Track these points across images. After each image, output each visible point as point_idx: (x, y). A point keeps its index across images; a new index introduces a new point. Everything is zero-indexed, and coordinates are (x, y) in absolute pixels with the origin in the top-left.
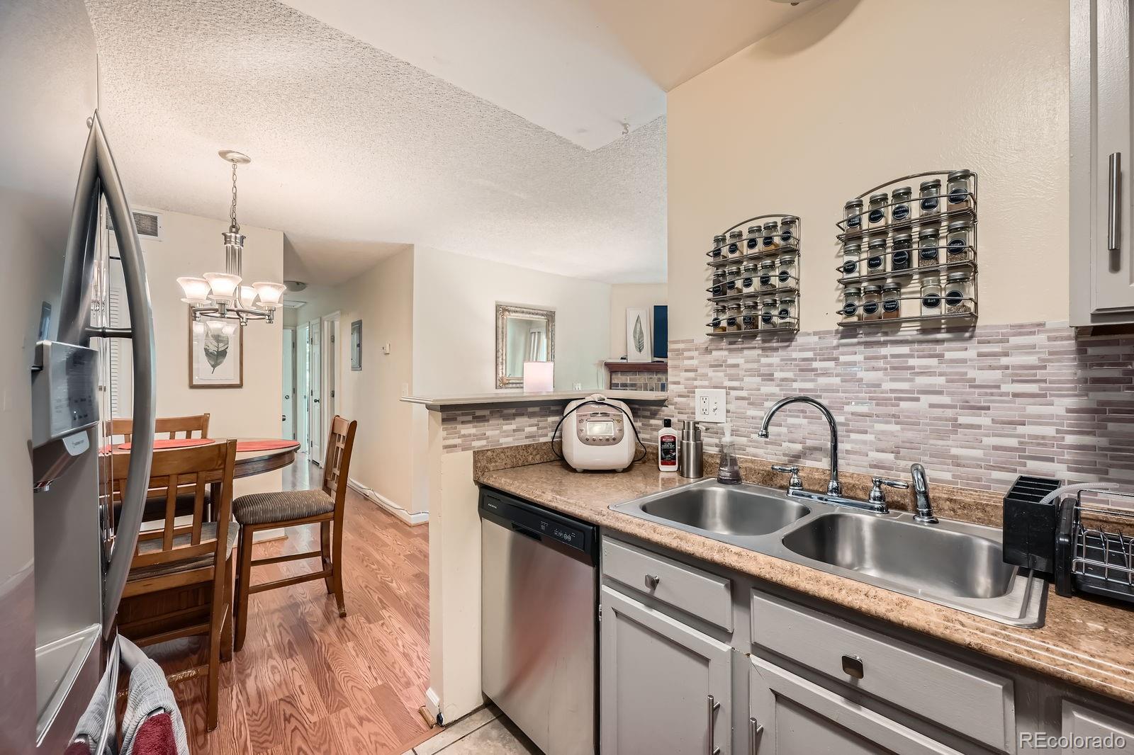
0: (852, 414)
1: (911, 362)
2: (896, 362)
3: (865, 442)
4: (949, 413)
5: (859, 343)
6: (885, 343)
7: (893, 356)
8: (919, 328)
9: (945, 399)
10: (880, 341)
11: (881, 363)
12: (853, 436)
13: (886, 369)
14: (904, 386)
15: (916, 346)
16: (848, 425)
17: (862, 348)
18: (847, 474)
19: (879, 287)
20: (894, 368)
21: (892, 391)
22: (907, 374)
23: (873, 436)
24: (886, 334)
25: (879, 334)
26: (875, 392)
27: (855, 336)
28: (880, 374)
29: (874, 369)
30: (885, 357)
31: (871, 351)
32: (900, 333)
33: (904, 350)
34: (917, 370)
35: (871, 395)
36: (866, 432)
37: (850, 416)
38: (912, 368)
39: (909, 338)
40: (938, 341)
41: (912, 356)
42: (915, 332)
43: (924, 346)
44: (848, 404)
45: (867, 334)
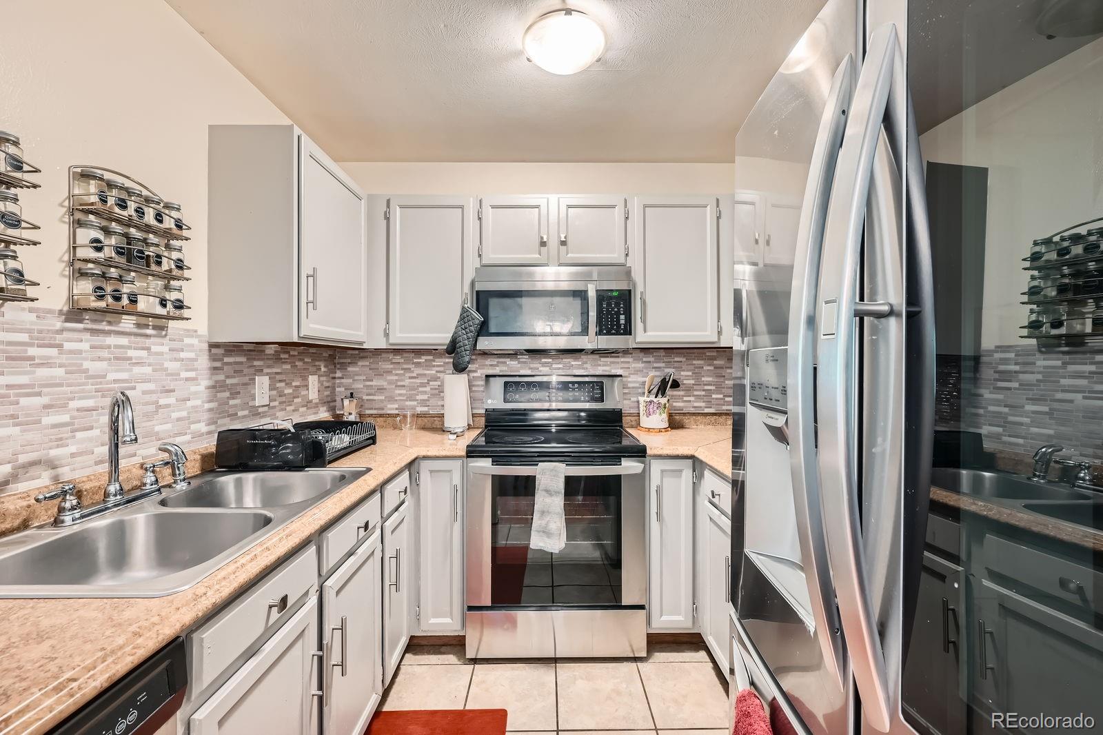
0: (78, 410)
1: (131, 353)
2: (118, 352)
3: (90, 439)
4: (154, 397)
5: (86, 330)
6: (109, 333)
7: (116, 347)
8: (135, 322)
9: (151, 386)
10: (105, 330)
11: (105, 354)
12: (79, 435)
13: (110, 359)
14: (124, 376)
15: (133, 338)
16: (73, 424)
17: (87, 336)
18: (84, 479)
19: (104, 273)
20: (117, 358)
21: (115, 381)
22: (126, 364)
23: (99, 430)
24: (110, 323)
25: (104, 323)
26: (101, 383)
27: (80, 321)
28: (104, 364)
29: (100, 359)
30: (109, 347)
31: (99, 340)
32: (121, 325)
33: (124, 341)
34: (134, 361)
35: (98, 386)
36: (91, 428)
37: (76, 413)
38: (130, 359)
39: (128, 330)
40: (147, 336)
41: (129, 348)
42: (132, 326)
43: (139, 339)
44: (73, 399)
45: (94, 321)
